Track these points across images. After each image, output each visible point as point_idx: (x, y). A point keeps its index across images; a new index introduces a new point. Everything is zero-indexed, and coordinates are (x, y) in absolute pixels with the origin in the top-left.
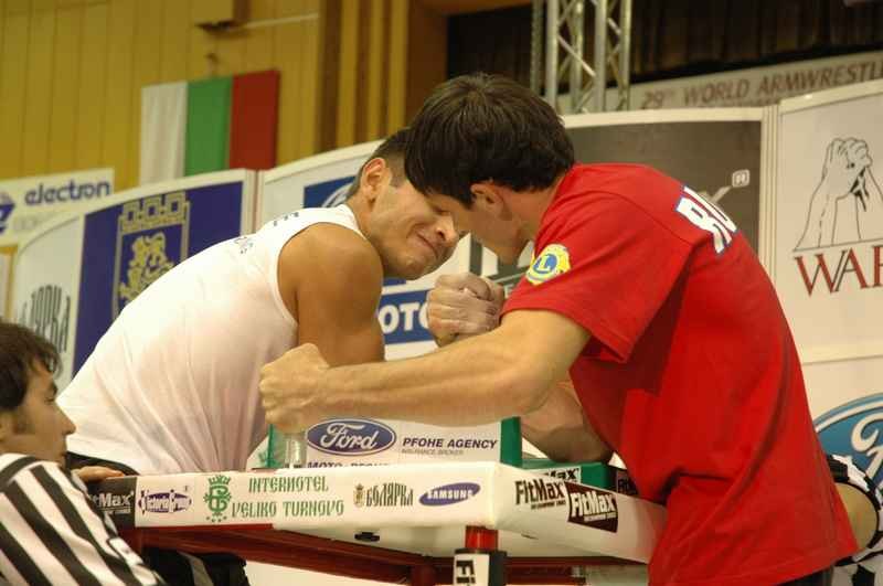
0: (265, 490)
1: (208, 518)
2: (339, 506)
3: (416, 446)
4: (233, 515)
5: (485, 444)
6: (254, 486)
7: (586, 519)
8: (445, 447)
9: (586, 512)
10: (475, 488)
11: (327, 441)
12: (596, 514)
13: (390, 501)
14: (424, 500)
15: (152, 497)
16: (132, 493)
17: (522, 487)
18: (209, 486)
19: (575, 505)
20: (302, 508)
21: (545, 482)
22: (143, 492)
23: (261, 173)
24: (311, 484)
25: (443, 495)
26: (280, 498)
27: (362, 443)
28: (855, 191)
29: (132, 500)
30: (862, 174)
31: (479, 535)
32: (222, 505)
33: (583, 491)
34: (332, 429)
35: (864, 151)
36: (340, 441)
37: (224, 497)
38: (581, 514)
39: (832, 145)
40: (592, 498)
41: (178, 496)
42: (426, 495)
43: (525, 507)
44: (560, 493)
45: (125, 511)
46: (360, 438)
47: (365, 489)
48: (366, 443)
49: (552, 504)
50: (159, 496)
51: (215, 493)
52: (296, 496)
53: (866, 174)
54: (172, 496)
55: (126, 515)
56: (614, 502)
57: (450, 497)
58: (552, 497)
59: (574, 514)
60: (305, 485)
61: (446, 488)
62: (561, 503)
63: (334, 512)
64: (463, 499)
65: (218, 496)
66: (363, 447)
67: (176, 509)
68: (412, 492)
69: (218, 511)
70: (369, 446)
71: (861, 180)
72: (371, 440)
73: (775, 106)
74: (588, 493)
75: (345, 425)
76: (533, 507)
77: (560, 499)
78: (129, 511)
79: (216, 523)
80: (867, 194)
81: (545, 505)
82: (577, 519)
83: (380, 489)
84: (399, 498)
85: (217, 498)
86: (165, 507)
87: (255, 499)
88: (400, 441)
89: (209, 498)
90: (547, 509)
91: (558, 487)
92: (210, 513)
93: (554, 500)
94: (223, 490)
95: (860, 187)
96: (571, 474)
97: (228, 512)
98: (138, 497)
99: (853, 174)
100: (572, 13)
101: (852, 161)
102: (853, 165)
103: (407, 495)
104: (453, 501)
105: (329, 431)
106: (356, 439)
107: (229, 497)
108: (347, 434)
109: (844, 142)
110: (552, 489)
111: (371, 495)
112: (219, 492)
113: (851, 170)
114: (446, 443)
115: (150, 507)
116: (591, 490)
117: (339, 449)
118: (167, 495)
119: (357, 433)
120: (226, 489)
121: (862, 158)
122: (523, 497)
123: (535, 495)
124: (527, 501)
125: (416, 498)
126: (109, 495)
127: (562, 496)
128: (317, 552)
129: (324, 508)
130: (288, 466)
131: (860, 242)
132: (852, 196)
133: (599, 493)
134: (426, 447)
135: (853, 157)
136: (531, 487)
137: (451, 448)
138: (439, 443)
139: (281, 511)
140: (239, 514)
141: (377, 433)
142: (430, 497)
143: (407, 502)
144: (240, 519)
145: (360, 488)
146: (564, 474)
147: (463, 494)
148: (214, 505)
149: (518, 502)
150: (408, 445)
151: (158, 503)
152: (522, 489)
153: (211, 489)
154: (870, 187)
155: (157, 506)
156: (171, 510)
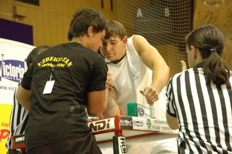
4: (152, 128)
6: (155, 122)
15: (136, 122)
18: (147, 121)
24: (165, 123)
29: (132, 122)
32: (150, 126)
37: (150, 124)
41: (141, 122)
50: (137, 122)
51: (148, 123)
54: (140, 122)
55: (131, 126)
67: (141, 126)
79: (149, 130)
86: (139, 125)
89: (147, 124)
92: (148, 127)
94: (150, 122)
97: (151, 128)
98: (133, 122)
107: (151, 124)
118: (139, 122)
126: (127, 120)
129: (168, 129)
139: (161, 128)
140: (153, 128)
144: (153, 130)
151: (137, 124)
153: (147, 122)
155: (137, 125)
156: (140, 126)
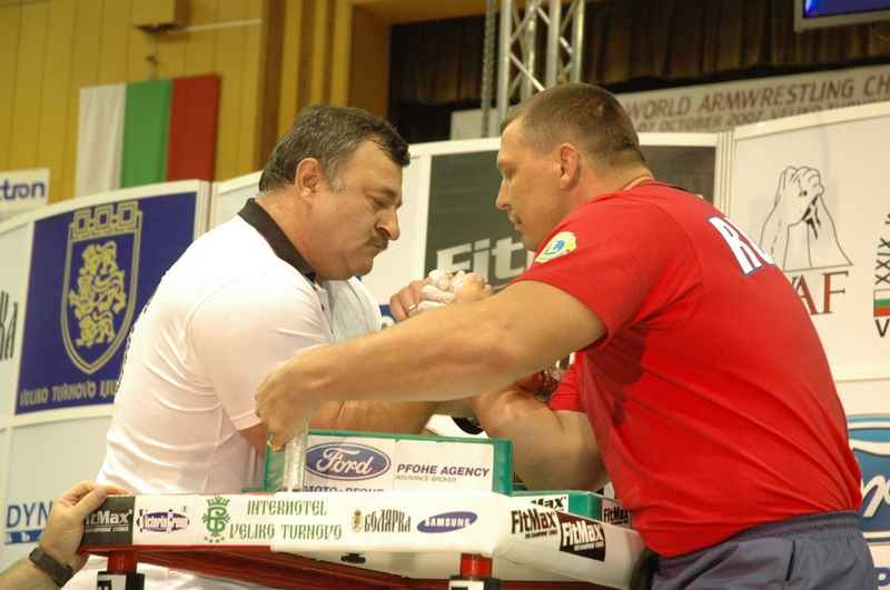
0: (264, 512)
1: (206, 538)
2: (337, 531)
3: (410, 472)
4: (232, 536)
5: (478, 472)
6: (253, 508)
7: (576, 548)
8: (438, 474)
9: (577, 542)
10: (472, 517)
11: (322, 465)
12: (585, 543)
13: (388, 527)
14: (422, 527)
15: (150, 516)
16: (131, 512)
17: (517, 517)
19: (566, 534)
20: (299, 531)
21: (539, 512)
22: (141, 511)
23: (214, 185)
24: (310, 508)
25: (441, 522)
26: (278, 521)
27: (357, 468)
28: (808, 218)
29: (130, 518)
30: (814, 202)
31: (474, 562)
32: (220, 526)
33: (573, 520)
34: (328, 453)
35: (816, 179)
36: (335, 466)
37: (222, 518)
38: (571, 543)
39: (785, 172)
40: (582, 528)
41: (176, 516)
42: (424, 522)
43: (520, 536)
44: (552, 523)
45: (122, 529)
46: (355, 463)
47: (363, 515)
48: (361, 468)
49: (545, 534)
50: (158, 515)
51: (213, 514)
52: (294, 519)
53: (818, 202)
54: (170, 515)
55: (123, 533)
56: (602, 531)
57: (447, 525)
58: (544, 527)
59: (565, 544)
60: (304, 509)
61: (444, 516)
62: (554, 532)
63: (331, 536)
64: (460, 527)
65: (217, 517)
66: (358, 472)
67: (174, 529)
68: (409, 519)
69: (215, 532)
70: (364, 471)
71: (813, 208)
72: (366, 466)
73: (730, 133)
74: (578, 523)
75: (341, 450)
76: (528, 536)
77: (553, 528)
78: (127, 529)
79: (214, 543)
80: (818, 221)
81: (538, 535)
82: (568, 548)
83: (379, 515)
84: (397, 524)
85: (216, 519)
86: (163, 526)
87: (254, 521)
88: (394, 467)
89: (208, 518)
90: (540, 538)
91: (550, 517)
92: (208, 534)
93: (548, 530)
94: (221, 511)
95: (812, 215)
96: (559, 503)
97: (225, 533)
98: (136, 516)
99: (805, 202)
100: (523, 31)
101: (804, 189)
102: (805, 193)
103: (405, 522)
104: (451, 529)
105: (325, 456)
106: (351, 464)
107: (227, 518)
108: (343, 459)
109: (797, 170)
110: (545, 519)
111: (369, 521)
112: (217, 513)
113: (803, 198)
114: (439, 470)
115: (147, 525)
116: (580, 520)
117: (333, 473)
118: (165, 515)
119: (352, 458)
120: (225, 511)
121: (815, 186)
122: (518, 526)
123: (529, 525)
124: (522, 530)
125: (414, 525)
127: (555, 525)
128: (301, 572)
129: (323, 532)
130: (286, 490)
131: (811, 268)
132: (804, 224)
133: (588, 523)
134: (419, 474)
135: (806, 186)
136: (525, 517)
137: (444, 475)
138: (432, 470)
139: (279, 532)
140: (237, 535)
141: (371, 459)
142: (427, 524)
143: (405, 528)
144: (237, 541)
145: (358, 514)
146: (551, 502)
147: (460, 522)
148: (212, 526)
149: (514, 531)
150: (402, 472)
151: (156, 522)
152: (518, 519)
153: (210, 510)
154: (822, 215)
155: (156, 525)
156: (169, 529)
